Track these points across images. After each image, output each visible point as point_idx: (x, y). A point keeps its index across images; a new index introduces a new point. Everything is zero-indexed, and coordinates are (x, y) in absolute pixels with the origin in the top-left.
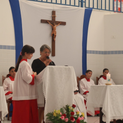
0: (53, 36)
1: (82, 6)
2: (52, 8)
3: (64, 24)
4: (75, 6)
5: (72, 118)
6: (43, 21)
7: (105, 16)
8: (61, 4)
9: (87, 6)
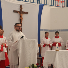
1: (38, 3)
2: (20, 4)
3: (27, 13)
4: (33, 2)
6: (15, 11)
7: (51, 9)
8: (25, 1)
9: (41, 3)
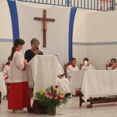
0: (44, 31)
1: (68, 6)
2: (43, 8)
3: (53, 20)
4: (62, 5)
5: (55, 96)
6: (36, 19)
7: (88, 14)
8: (51, 4)
9: (73, 5)
